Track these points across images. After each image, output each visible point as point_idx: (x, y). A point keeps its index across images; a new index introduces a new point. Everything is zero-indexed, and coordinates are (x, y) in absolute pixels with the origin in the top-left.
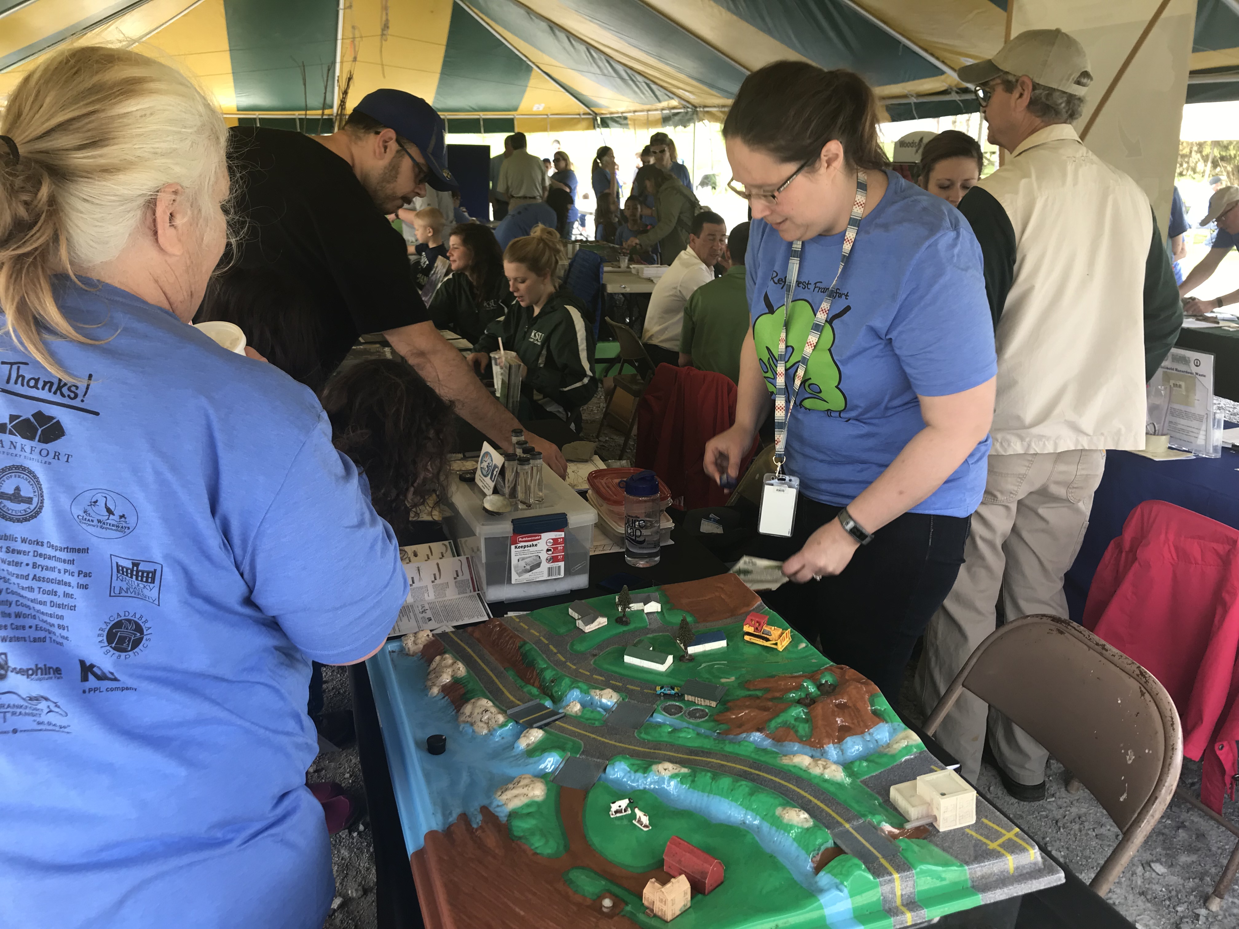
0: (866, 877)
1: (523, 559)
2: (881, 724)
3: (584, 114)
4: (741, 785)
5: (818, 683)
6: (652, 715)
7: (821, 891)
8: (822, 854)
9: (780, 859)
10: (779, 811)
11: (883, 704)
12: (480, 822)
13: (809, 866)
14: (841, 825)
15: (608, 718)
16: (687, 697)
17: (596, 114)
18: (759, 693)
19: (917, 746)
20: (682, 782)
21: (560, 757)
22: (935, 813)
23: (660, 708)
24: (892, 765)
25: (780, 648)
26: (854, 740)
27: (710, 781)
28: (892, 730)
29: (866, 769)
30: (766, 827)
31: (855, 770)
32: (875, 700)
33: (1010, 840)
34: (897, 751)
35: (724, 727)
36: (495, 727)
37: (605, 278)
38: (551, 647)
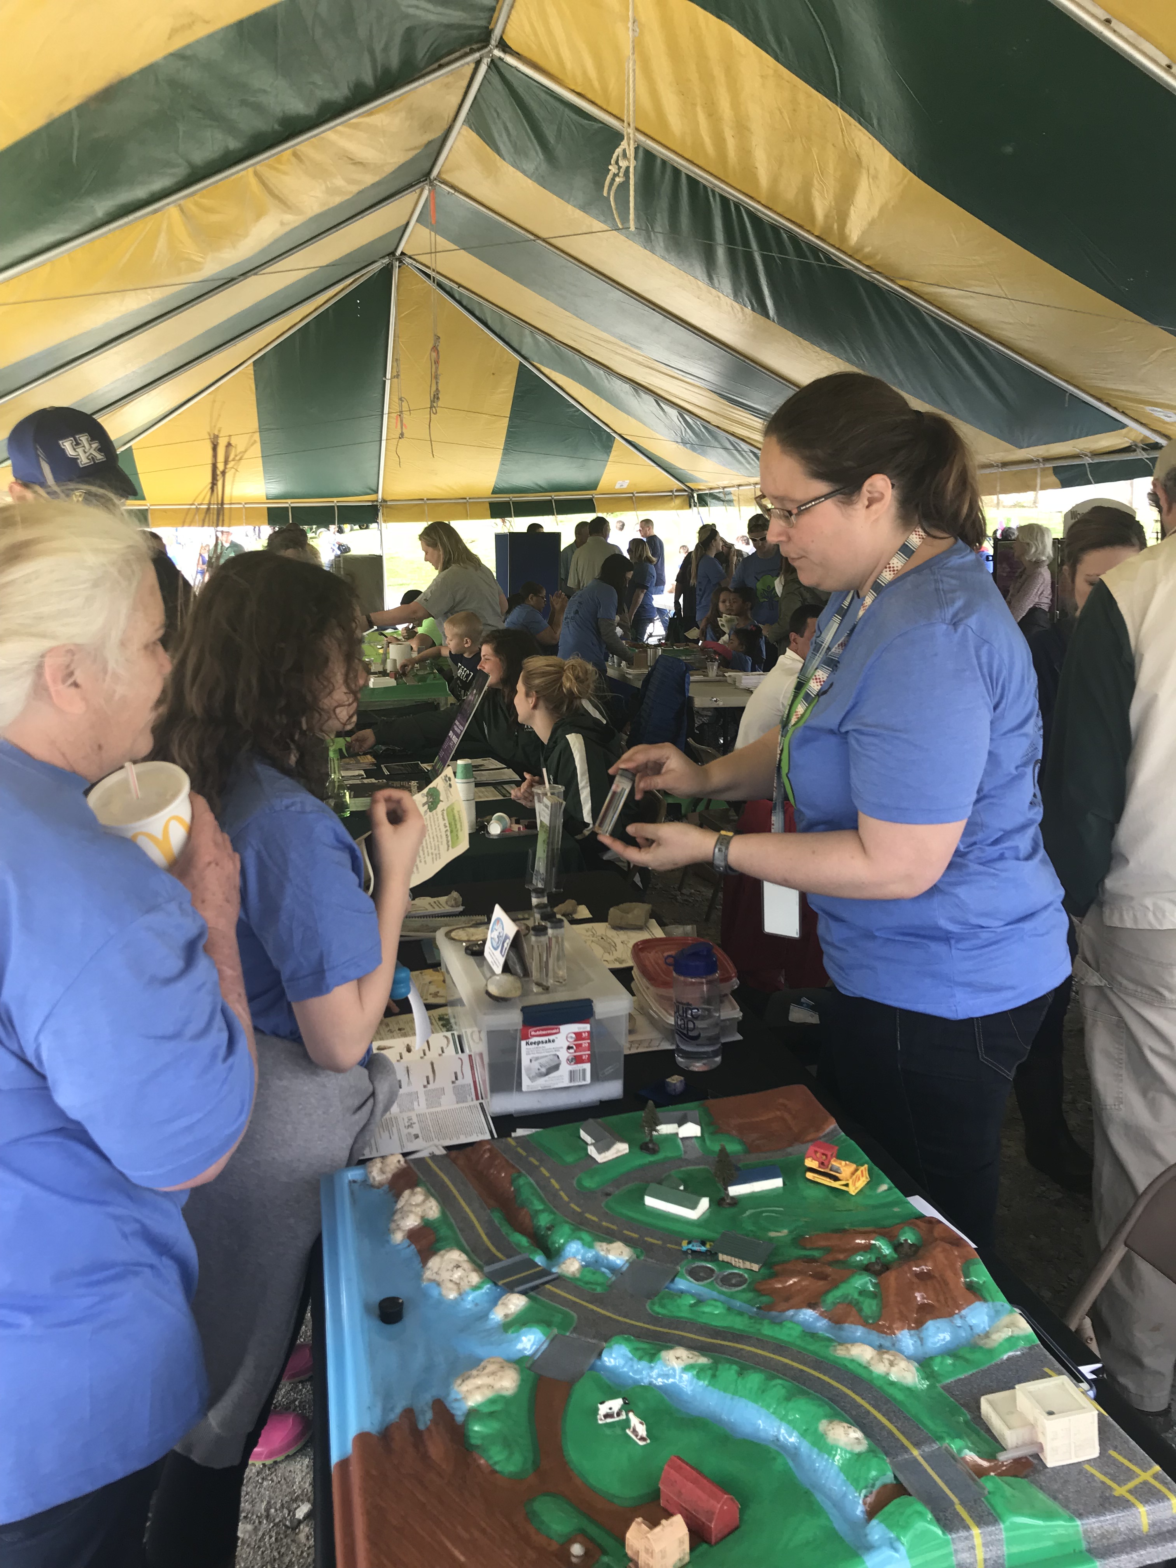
0: (935, 1533)
1: (537, 1059)
2: (977, 1304)
3: (677, 491)
4: (775, 1386)
5: (896, 1242)
6: (673, 1281)
7: (869, 1548)
8: (878, 1493)
9: (819, 1497)
10: (823, 1425)
11: (981, 1275)
12: (429, 1423)
13: (860, 1510)
14: (906, 1450)
15: (614, 1282)
16: (722, 1257)
17: (692, 490)
18: (816, 1254)
19: (1026, 1338)
20: (698, 1376)
21: (544, 1334)
22: (1041, 1440)
23: (684, 1271)
24: (988, 1365)
25: (852, 1190)
26: (938, 1325)
27: (735, 1376)
28: (992, 1313)
29: (951, 1368)
30: (805, 1447)
31: (936, 1369)
32: (971, 1269)
33: (1145, 1483)
34: (995, 1345)
35: (765, 1299)
36: (467, 1289)
37: (693, 691)
38: (553, 1181)
